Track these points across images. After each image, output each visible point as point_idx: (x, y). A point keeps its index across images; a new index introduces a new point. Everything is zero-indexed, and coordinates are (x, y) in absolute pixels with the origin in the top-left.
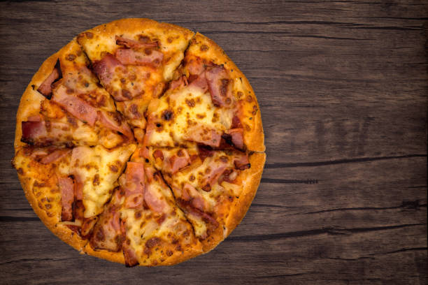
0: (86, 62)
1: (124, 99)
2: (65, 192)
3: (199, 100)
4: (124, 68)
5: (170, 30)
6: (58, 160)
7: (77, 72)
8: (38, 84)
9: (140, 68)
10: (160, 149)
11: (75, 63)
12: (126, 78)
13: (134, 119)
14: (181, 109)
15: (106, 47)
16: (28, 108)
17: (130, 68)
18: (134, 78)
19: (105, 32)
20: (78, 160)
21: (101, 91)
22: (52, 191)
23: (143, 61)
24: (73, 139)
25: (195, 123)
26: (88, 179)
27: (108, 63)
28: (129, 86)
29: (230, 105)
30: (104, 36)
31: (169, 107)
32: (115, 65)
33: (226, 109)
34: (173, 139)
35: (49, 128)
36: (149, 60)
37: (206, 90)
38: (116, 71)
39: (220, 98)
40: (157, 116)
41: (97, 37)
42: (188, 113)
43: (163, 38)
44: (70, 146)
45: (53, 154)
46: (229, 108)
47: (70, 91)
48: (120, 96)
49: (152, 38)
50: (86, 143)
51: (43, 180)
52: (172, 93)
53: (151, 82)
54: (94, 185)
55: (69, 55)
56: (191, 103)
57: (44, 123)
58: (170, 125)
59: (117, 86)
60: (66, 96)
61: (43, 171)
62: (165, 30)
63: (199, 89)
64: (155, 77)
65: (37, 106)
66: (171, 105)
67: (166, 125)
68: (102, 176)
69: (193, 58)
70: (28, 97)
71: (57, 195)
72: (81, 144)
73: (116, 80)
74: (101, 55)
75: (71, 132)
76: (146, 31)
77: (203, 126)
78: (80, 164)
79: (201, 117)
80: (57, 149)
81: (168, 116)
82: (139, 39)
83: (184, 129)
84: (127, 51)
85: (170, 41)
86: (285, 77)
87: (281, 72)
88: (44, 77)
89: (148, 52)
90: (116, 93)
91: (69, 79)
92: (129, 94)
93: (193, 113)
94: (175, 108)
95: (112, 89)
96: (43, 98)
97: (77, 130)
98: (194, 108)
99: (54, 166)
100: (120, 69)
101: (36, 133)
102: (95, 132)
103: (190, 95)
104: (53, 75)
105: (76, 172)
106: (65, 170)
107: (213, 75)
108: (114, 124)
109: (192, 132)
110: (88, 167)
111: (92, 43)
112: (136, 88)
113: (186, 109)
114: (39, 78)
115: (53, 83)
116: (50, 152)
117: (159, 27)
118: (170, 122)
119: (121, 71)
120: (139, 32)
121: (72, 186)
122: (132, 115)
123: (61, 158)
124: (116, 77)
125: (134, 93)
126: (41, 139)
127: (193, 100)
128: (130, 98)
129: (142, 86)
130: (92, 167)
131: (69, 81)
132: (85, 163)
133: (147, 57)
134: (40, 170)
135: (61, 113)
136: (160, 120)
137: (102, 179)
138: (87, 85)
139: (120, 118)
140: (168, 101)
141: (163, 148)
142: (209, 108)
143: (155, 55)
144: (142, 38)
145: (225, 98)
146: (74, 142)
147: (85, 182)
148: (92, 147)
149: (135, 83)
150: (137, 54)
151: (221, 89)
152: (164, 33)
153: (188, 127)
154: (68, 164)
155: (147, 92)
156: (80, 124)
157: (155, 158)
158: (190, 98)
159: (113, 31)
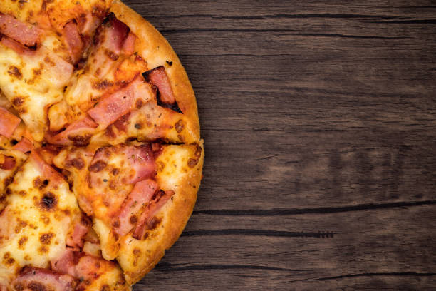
0: (167, 139)
1: (95, 161)
2: (22, 28)
3: (43, 250)
4: (129, 181)
5: (148, 259)
6: (66, 42)
7: (158, 125)
8: (169, 71)
9: (120, 200)
10: (15, 169)
11: (171, 127)
12: (117, 177)
13: (68, 157)
14: (47, 222)
15: (168, 173)
16: (150, 42)
17: (128, 188)
18: (112, 186)
19: (187, 183)
20: (53, 64)
21: (121, 138)
22: (31, 14)
23: (127, 207)
24: (84, 73)
25: (17, 231)
26: (23, 64)
27: (148, 166)
28: (106, 175)
29: (12, 287)
30: (183, 178)
31: (58, 209)
32: (141, 173)
33: (12, 279)
34: (16, 192)
35: (109, 54)
36: (124, 216)
37: (53, 265)
38: (132, 171)
39: (30, 279)
40: (56, 187)
41: (186, 171)
42: (36, 228)
43: (145, 246)
44: (79, 65)
45: (79, 40)
46: (10, 283)
47: (140, 105)
48: (102, 157)
49: (151, 233)
50: (71, 84)
51: (51, 9)
52: (73, 223)
53: (98, 202)
54: (11, 67)
55: (183, 126)
56: (46, 239)
57: (117, 52)
58: (35, 198)
59: (115, 161)
60: (137, 96)
61: (64, 16)
62: (151, 254)
63: (59, 258)
64: (102, 211)
65: (146, 54)
66: (59, 213)
67: (37, 194)
68: (18, 83)
69: (101, 270)
70: (162, 49)
71: (23, 15)
72: (74, 78)
73: (122, 163)
74: (161, 163)
75: (91, 76)
76: (161, 231)
77: (7, 238)
78: (47, 65)
79: (22, 242)
80: (84, 46)
81: (48, 202)
82: (155, 217)
83: (19, 213)
84: (149, 195)
85: (136, 252)
86: (286, 91)
87: (282, 85)
88: (175, 83)
89: (133, 220)
90: (108, 154)
91: (155, 111)
92: (96, 169)
93: (33, 234)
94: (51, 216)
95: (116, 152)
96: (151, 67)
97: (89, 85)
98: (38, 238)
99: (59, 34)
100: (131, 176)
101: (113, 36)
102: (74, 106)
103: (57, 243)
104: (170, 95)
105: (41, 55)
106: (49, 43)
107: (65, 284)
108: (72, 132)
109: (9, 220)
110: (37, 73)
111: (183, 160)
112: (99, 182)
113: (42, 229)
114: (177, 76)
115: (158, 90)
116: (84, 38)
117: (158, 248)
118: (39, 200)
119: (127, 176)
120: (165, 221)
121: (23, 41)
122: (73, 156)
123: (67, 46)
124: (126, 166)
125: (96, 176)
126: (103, 37)
127: (49, 243)
128: (92, 168)
129: (99, 190)
130: (35, 78)
131: (153, 109)
132: (44, 71)
133: (129, 215)
134: (66, 14)
135: (122, 78)
136: (49, 189)
137: (13, 81)
138: (139, 126)
139: (79, 142)
140: (67, 212)
141: (15, 174)
142: (26, 258)
143: (126, 225)
144: (156, 223)
145: (26, 285)
146: (81, 72)
147: (21, 58)
148: (65, 89)
149: (106, 184)
150: (139, 207)
151: (40, 285)
152: (149, 251)
153: (18, 219)
154: (55, 51)
155: (90, 191)
156: (96, 93)
157: (6, 157)
158: (53, 240)
159: (183, 193)
